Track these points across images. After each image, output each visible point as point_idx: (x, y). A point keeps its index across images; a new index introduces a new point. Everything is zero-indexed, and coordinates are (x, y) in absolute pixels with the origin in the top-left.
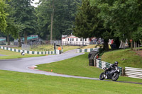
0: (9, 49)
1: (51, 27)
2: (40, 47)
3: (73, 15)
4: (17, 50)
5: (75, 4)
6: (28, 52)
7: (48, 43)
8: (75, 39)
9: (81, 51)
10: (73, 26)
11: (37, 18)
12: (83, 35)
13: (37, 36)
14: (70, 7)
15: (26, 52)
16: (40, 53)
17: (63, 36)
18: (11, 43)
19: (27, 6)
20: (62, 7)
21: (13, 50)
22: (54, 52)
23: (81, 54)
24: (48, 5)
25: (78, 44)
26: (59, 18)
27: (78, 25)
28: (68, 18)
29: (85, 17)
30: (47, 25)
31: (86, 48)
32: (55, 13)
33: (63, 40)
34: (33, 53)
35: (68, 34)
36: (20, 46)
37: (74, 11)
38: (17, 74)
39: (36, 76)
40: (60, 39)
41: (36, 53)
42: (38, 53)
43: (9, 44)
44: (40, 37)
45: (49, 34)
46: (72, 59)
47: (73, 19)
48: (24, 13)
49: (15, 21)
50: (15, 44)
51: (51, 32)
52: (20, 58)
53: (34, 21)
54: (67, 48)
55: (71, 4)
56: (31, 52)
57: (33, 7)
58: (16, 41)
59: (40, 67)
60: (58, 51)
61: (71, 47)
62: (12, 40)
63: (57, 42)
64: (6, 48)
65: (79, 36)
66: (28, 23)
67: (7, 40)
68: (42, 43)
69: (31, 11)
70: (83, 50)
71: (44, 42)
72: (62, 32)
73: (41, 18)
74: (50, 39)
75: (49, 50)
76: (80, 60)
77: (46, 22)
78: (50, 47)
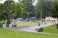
0: (24, 22)
1: (41, 13)
2: (36, 21)
4: (27, 23)
5: (51, 4)
6: (32, 24)
7: (40, 20)
8: (51, 18)
10: (50, 13)
11: (35, 10)
12: (54, 17)
13: (35, 17)
15: (31, 24)
17: (46, 17)
18: (25, 20)
19: (31, 5)
20: (46, 5)
21: (26, 23)
22: (42, 24)
24: (40, 5)
25: (52, 20)
26: (45, 10)
27: (52, 12)
28: (48, 10)
29: (55, 9)
30: (39, 13)
32: (43, 8)
33: (46, 19)
34: (34, 24)
35: (48, 16)
36: (29, 21)
37: (50, 7)
39: (35, 33)
40: (45, 18)
41: (35, 24)
42: (36, 24)
43: (24, 21)
44: (36, 17)
45: (40, 16)
47: (50, 10)
48: (30, 8)
53: (34, 11)
54: (48, 22)
55: (49, 4)
56: (33, 24)
57: (34, 6)
58: (27, 19)
59: (37, 30)
60: (44, 23)
61: (49, 21)
63: (44, 20)
64: (23, 22)
66: (32, 12)
67: (23, 19)
68: (37, 20)
70: (54, 23)
71: (38, 19)
72: (45, 16)
73: (37, 10)
74: (40, 18)
76: (53, 26)
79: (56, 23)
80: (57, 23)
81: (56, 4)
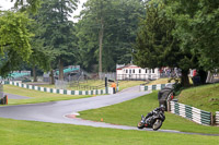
0: (36, 88)
1: (99, 52)
2: (83, 83)
3: (133, 33)
4: (48, 90)
5: (137, 16)
6: (65, 92)
7: (95, 77)
8: (137, 70)
9: (146, 89)
10: (134, 50)
11: (78, 40)
12: (149, 64)
13: (78, 67)
14: (128, 21)
15: (61, 92)
16: (84, 93)
17: (118, 66)
18: (39, 79)
19: (62, 22)
20: (116, 21)
21: (42, 89)
22: (104, 91)
23: (146, 92)
24: (94, 19)
25: (142, 77)
26: (112, 38)
27: (141, 48)
28: (126, 38)
29: (152, 35)
30: (93, 50)
31: (154, 83)
32: (106, 31)
33: (119, 72)
34: (73, 93)
35: (126, 62)
36: (53, 83)
37: (135, 27)
38: (49, 126)
40: (115, 71)
41: (77, 92)
42: (81, 93)
43: (35, 81)
44: (83, 68)
45: (97, 63)
46: (133, 101)
47: (133, 39)
48: (57, 32)
49: (45, 45)
50: (45, 80)
51: (100, 60)
52: (53, 102)
53: (73, 44)
54: (125, 84)
55: (130, 17)
56: (69, 92)
57: (71, 23)
58: (46, 75)
59: (84, 115)
60: (111, 90)
61: (131, 82)
62: (41, 74)
63: (109, 76)
64: (31, 87)
65: (143, 65)
66: (64, 47)
67: (32, 75)
68: (86, 78)
69: (68, 28)
70: (150, 87)
71: (89, 75)
72: (116, 60)
73: (84, 39)
74: (98, 71)
75: (97, 88)
76: (145, 102)
77: (91, 45)
78: (99, 83)
79: (154, 87)
80: (159, 88)
81: (156, 15)
